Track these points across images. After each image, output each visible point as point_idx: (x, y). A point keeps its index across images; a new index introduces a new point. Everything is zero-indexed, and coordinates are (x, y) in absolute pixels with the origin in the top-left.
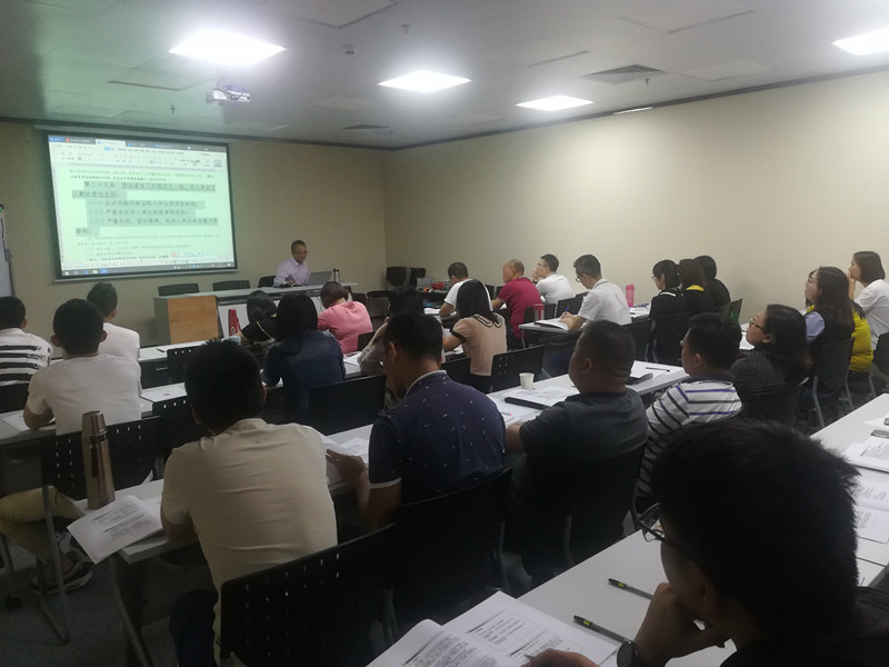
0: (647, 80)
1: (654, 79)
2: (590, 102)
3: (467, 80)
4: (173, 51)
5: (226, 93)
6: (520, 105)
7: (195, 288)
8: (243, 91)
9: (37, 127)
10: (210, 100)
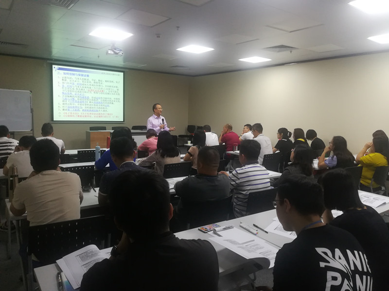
0: (291, 51)
1: (294, 51)
2: (271, 60)
3: (213, 49)
4: (90, 34)
5: (113, 51)
6: (240, 60)
7: (104, 128)
8: (121, 50)
9: (48, 61)
10: (107, 53)
